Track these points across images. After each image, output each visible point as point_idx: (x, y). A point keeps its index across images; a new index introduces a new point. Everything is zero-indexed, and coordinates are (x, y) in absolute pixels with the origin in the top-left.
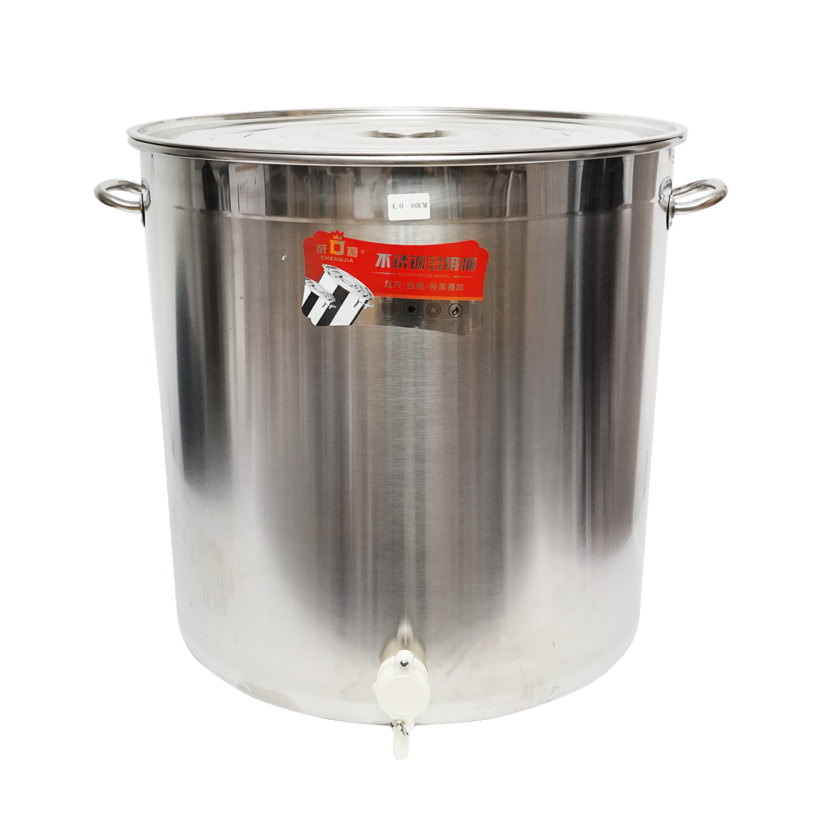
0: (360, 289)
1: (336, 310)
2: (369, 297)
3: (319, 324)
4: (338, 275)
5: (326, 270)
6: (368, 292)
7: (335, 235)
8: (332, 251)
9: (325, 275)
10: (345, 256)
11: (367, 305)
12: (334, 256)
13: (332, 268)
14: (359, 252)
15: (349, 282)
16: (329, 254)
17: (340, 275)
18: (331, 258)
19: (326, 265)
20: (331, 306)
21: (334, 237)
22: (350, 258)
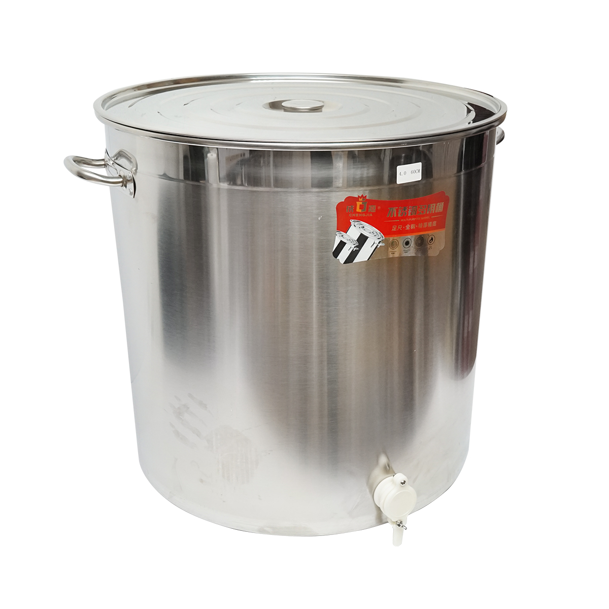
0: (375, 234)
1: (359, 251)
2: (381, 239)
3: (345, 263)
4: (361, 226)
5: (352, 223)
6: (381, 235)
7: (361, 198)
8: (358, 210)
9: (352, 228)
10: (366, 212)
11: (380, 245)
12: (359, 213)
13: (358, 221)
14: (377, 208)
15: (369, 230)
16: (355, 212)
17: (362, 226)
18: (357, 215)
19: (353, 220)
20: (355, 249)
21: (360, 200)
22: (370, 213)
